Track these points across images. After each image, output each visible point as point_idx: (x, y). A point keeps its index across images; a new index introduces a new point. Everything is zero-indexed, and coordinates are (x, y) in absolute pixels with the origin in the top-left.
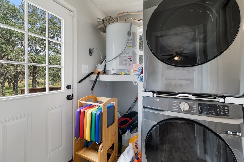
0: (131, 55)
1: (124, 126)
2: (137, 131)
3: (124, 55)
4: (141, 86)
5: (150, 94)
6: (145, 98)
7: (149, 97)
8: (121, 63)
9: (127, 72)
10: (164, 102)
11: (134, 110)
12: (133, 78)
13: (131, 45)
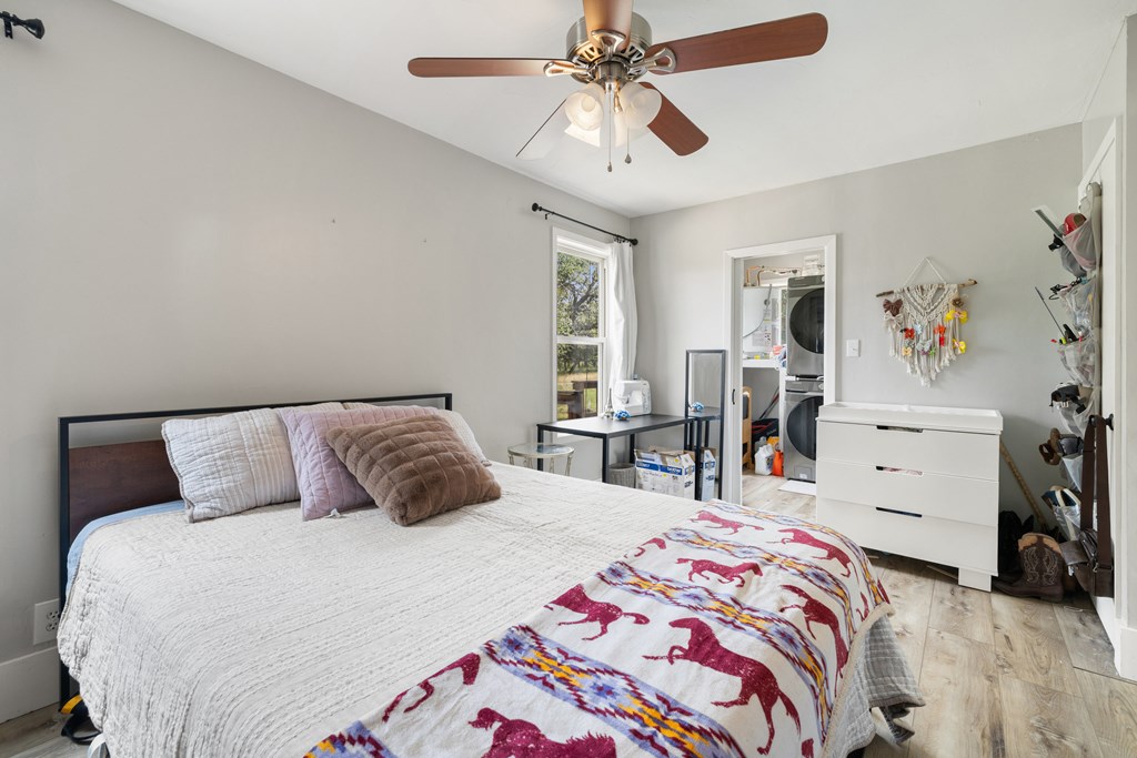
0: (769, 331)
1: (757, 432)
2: (777, 434)
3: (759, 332)
4: (783, 372)
5: (794, 378)
6: (787, 382)
7: (791, 382)
8: (754, 343)
9: (765, 356)
10: (805, 385)
11: (771, 416)
12: (773, 362)
13: (770, 318)
